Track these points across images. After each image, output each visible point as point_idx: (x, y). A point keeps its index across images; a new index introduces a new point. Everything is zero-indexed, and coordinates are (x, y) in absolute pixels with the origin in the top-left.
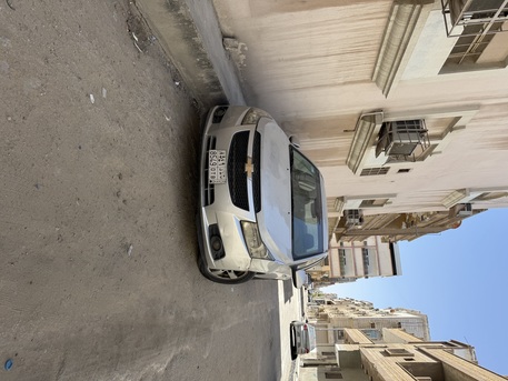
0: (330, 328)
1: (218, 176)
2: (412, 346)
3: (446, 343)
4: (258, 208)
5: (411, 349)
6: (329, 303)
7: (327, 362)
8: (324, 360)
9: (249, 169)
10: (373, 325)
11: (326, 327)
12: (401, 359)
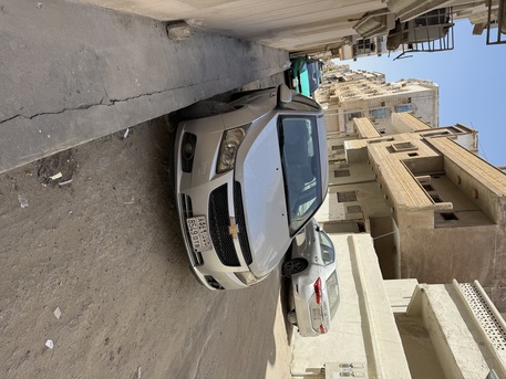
0: (341, 113)
1: (202, 244)
2: (417, 136)
3: (451, 128)
4: (249, 260)
5: (416, 140)
6: (341, 80)
7: (337, 157)
8: (333, 156)
9: (234, 230)
10: (383, 104)
11: (337, 111)
12: (405, 155)
